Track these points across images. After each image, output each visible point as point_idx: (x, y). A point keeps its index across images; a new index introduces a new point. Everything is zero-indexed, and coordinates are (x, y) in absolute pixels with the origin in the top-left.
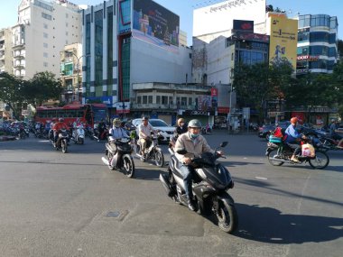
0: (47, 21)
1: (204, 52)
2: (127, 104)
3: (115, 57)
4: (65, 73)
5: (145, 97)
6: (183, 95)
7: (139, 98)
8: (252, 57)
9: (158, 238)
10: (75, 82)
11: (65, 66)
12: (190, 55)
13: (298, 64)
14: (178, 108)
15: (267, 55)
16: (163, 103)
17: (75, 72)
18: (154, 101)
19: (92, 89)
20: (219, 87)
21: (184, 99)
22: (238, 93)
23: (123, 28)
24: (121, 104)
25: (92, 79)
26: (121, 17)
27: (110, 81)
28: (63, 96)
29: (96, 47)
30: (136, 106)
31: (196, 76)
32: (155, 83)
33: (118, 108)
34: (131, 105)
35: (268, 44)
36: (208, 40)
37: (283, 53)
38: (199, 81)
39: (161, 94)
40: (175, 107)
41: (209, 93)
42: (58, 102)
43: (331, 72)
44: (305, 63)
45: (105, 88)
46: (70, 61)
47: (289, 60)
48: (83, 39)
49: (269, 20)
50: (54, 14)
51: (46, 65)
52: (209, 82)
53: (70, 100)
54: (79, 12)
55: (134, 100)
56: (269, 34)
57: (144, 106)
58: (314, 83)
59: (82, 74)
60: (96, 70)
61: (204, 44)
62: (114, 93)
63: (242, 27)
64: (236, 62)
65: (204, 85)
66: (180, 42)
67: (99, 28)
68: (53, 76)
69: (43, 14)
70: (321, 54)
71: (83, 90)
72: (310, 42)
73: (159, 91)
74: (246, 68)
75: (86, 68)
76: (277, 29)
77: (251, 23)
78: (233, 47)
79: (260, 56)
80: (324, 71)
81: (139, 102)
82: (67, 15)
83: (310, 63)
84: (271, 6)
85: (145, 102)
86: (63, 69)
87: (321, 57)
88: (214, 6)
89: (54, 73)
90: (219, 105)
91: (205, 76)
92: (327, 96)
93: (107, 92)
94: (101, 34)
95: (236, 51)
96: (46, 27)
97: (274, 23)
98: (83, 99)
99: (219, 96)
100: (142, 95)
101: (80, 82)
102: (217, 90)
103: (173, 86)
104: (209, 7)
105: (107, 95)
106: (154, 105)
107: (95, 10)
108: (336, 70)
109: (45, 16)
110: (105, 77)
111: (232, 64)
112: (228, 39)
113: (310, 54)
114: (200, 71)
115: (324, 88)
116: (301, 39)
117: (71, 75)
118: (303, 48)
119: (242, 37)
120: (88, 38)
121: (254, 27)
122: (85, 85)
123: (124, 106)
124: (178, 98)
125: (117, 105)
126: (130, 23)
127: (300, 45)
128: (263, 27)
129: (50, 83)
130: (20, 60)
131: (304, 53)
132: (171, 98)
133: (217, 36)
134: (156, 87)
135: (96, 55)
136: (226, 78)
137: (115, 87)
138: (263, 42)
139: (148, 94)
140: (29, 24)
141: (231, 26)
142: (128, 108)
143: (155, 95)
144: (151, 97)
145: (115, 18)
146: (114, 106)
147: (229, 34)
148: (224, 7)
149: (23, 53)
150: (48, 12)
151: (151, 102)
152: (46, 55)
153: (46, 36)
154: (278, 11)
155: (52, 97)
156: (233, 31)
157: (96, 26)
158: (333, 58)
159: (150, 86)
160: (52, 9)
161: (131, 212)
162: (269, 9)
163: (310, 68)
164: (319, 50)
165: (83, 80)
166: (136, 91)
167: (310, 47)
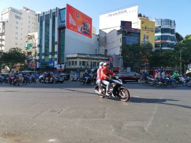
0: (18, 20)
1: (105, 38)
2: (63, 66)
3: (56, 40)
4: (27, 48)
5: (73, 62)
6: (94, 61)
7: (70, 62)
8: (131, 41)
9: (79, 120)
10: (33, 54)
11: (28, 45)
12: (98, 39)
13: (155, 45)
14: (92, 68)
15: (139, 40)
16: (83, 65)
17: (33, 48)
18: (78, 64)
19: (43, 57)
20: (113, 57)
21: (95, 63)
22: (124, 60)
23: (61, 24)
24: (59, 65)
25: (43, 52)
26: (60, 18)
27: (53, 53)
28: (26, 61)
29: (45, 34)
30: (68, 67)
31: (101, 51)
32: (78, 54)
33: (58, 68)
34: (65, 66)
35: (139, 34)
36: (107, 31)
37: (147, 39)
38: (103, 53)
39: (82, 60)
40: (90, 67)
41: (108, 60)
42: (23, 64)
43: (173, 49)
44: (159, 44)
45: (50, 57)
46: (30, 42)
47: (151, 42)
48: (38, 30)
49: (140, 21)
50: (22, 16)
51: (16, 44)
52: (108, 54)
53: (30, 63)
54: (36, 15)
55: (66, 63)
56: (140, 28)
57: (72, 67)
58: (164, 55)
59: (37, 49)
60: (45, 47)
61: (106, 33)
62: (56, 59)
63: (126, 25)
64: (122, 43)
65: (105, 55)
66: (93, 32)
67: (47, 25)
68: (20, 50)
69: (16, 16)
70: (167, 40)
71: (37, 58)
72: (162, 33)
73: (81, 58)
74: (128, 46)
75: (40, 46)
76: (144, 26)
77: (130, 23)
78: (121, 35)
79: (135, 40)
80: (169, 48)
81: (70, 64)
82: (29, 17)
83: (162, 44)
84: (140, 14)
85: (73, 64)
86: (26, 46)
87: (167, 41)
88: (110, 14)
89: (21, 48)
90: (114, 66)
91: (106, 51)
92: (171, 61)
93: (51, 59)
94: (49, 28)
95: (123, 37)
96: (17, 23)
97: (142, 23)
98: (38, 63)
99: (114, 61)
100: (71, 60)
101: (36, 53)
102: (112, 58)
103: (88, 56)
104: (108, 14)
105: (51, 61)
106: (78, 66)
107: (45, 14)
108: (175, 48)
109: (17, 17)
110: (50, 50)
111: (120, 44)
112: (118, 31)
113: (162, 40)
114: (103, 48)
115: (170, 57)
116: (157, 32)
117: (31, 49)
118: (158, 36)
119: (125, 30)
120: (41, 30)
121: (132, 25)
122: (39, 55)
123: (61, 67)
124: (91, 62)
125: (57, 66)
126: (65, 21)
127: (156, 35)
128: (137, 25)
129: (18, 54)
130: (2, 41)
131: (159, 39)
132: (87, 62)
133: (112, 29)
134: (79, 56)
135: (46, 39)
136: (118, 52)
137: (56, 56)
138: (137, 33)
139: (75, 60)
140: (7, 21)
141: (120, 24)
142: (63, 68)
143: (78, 60)
144: (76, 62)
145: (56, 19)
146: (55, 67)
147: (119, 28)
148: (116, 14)
149: (4, 37)
150: (19, 15)
151: (76, 64)
152: (17, 38)
153: (17, 28)
154: (144, 17)
155: (19, 62)
156: (121, 27)
157: (46, 23)
158: (174, 42)
159: (76, 56)
160: (21, 14)
161: (64, 110)
162: (140, 15)
163: (162, 47)
164: (166, 38)
165: (38, 53)
166: (68, 58)
167: (162, 36)
